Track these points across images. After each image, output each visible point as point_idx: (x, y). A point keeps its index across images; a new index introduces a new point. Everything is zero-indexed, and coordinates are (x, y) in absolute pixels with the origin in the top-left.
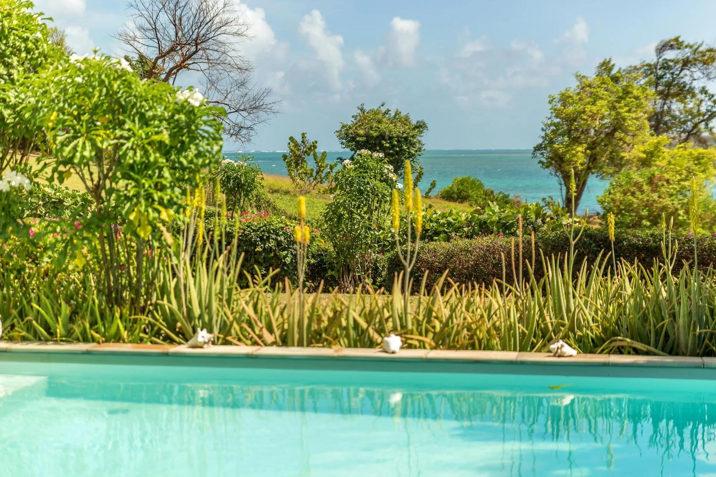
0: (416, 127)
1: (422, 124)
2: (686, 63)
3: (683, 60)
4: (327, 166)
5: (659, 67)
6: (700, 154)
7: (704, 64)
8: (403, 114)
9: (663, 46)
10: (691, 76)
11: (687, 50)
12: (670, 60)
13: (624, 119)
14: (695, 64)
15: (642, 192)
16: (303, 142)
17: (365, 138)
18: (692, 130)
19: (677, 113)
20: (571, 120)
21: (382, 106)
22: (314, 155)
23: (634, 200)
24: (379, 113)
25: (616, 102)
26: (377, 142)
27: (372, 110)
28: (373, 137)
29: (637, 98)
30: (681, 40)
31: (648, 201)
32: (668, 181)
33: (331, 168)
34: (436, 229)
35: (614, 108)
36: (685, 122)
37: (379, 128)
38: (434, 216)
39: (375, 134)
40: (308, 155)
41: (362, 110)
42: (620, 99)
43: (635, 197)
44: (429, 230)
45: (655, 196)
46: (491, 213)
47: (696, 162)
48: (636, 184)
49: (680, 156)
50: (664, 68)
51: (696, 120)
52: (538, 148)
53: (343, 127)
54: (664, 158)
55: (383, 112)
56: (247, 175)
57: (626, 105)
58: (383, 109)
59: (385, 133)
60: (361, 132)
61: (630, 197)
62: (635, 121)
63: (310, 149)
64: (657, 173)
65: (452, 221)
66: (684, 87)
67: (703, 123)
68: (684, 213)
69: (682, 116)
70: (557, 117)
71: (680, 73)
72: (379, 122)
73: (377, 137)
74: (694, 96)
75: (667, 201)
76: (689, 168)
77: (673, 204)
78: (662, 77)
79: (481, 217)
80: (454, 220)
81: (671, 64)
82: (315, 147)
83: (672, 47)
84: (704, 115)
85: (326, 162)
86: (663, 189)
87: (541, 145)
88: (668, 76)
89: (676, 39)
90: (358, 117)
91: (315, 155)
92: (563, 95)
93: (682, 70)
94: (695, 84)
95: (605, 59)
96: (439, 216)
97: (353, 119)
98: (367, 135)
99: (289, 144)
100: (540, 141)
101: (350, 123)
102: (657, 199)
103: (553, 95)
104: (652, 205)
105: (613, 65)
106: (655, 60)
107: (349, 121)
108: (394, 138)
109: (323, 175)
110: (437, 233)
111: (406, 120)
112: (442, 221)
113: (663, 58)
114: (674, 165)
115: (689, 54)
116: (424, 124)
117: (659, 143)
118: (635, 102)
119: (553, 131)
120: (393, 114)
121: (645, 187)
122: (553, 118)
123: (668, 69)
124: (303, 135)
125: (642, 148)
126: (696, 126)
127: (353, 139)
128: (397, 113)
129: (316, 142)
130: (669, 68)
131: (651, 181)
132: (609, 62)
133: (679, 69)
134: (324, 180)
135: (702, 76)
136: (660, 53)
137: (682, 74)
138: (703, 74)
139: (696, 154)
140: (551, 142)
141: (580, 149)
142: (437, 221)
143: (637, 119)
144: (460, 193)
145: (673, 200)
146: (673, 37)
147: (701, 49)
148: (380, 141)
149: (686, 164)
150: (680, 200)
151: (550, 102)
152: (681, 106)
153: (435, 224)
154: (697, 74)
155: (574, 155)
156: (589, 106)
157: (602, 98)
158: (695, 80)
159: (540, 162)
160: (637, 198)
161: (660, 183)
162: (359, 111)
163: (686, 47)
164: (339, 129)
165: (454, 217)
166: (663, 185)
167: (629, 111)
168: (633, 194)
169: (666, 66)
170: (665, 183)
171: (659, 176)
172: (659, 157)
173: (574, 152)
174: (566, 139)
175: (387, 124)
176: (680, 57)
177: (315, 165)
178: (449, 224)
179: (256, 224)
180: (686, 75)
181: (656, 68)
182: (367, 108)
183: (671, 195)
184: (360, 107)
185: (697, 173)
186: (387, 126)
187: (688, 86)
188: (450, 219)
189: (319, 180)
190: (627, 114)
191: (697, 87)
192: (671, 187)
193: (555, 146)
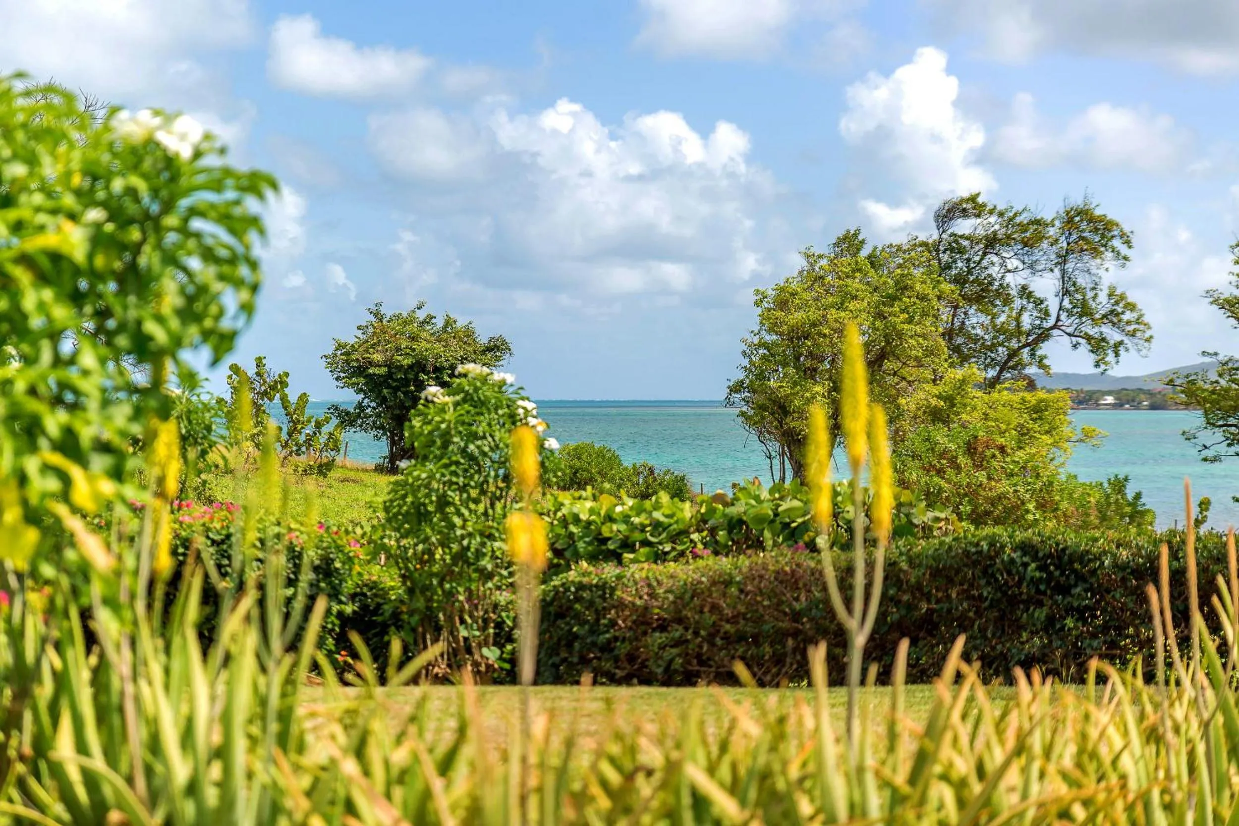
0: (489, 349)
1: (499, 343)
2: (991, 242)
3: (986, 237)
4: (309, 421)
5: (942, 248)
6: (1042, 401)
7: (1026, 245)
8: (461, 323)
9: (949, 211)
10: (1001, 265)
11: (993, 219)
12: (961, 237)
13: (900, 335)
14: (1008, 245)
15: (958, 468)
16: (258, 374)
17: (386, 369)
18: (1006, 362)
19: (979, 331)
20: (797, 336)
21: (419, 308)
22: (281, 399)
23: (943, 483)
24: (411, 322)
25: (884, 304)
26: (411, 376)
27: (398, 317)
28: (402, 366)
29: (923, 298)
30: (980, 200)
31: (969, 485)
32: (1002, 449)
33: (319, 425)
34: (627, 538)
35: (880, 316)
36: (992, 348)
37: (414, 350)
38: (619, 509)
39: (405, 362)
40: (271, 400)
41: (377, 315)
42: (892, 299)
43: (943, 478)
44: (609, 539)
45: (982, 476)
46: (753, 502)
47: (1034, 416)
48: (943, 454)
49: (1004, 406)
50: (952, 250)
51: (1014, 344)
52: (737, 388)
53: (340, 346)
54: (974, 408)
55: (421, 319)
56: (193, 416)
57: (903, 311)
58: (421, 315)
59: (427, 360)
60: (377, 357)
61: (936, 479)
62: (921, 340)
63: (273, 388)
64: (981, 433)
65: (662, 519)
66: (991, 284)
67: (1027, 350)
68: (1037, 508)
69: (986, 337)
70: (770, 331)
71: (982, 259)
72: (413, 338)
73: (411, 367)
74: (1007, 301)
75: (1004, 486)
76: (1022, 426)
77: (1016, 491)
78: (948, 267)
79: (731, 510)
80: (667, 516)
81: (966, 243)
82: (284, 384)
83: (965, 213)
84: (1028, 335)
85: (308, 412)
86: (995, 463)
87: (742, 382)
88: (960, 264)
89: (973, 199)
90: (371, 330)
91: (284, 399)
92: (782, 290)
93: (985, 254)
94: (1009, 278)
95: (848, 232)
96: (631, 508)
97: (359, 333)
98: (389, 364)
99: (230, 377)
100: (741, 375)
101: (352, 341)
102: (985, 481)
103: (762, 289)
104: (976, 493)
105: (863, 242)
106: (936, 236)
107: (351, 337)
108: (444, 368)
109: (302, 438)
110: (627, 545)
111: (469, 336)
112: (636, 520)
113: (949, 232)
114: (996, 420)
115: (997, 227)
116: (504, 342)
117: (963, 381)
118: (920, 304)
119: (763, 357)
120: (440, 323)
121: (962, 460)
122: (763, 333)
123: (959, 252)
124: (259, 362)
125: (935, 391)
126: (1013, 354)
127: (360, 371)
128: (448, 323)
129: (287, 375)
130: (961, 251)
131: (971, 449)
132: (856, 235)
133: (980, 253)
134: (304, 449)
135: (1021, 266)
136: (944, 223)
137: (985, 263)
138: (1024, 263)
139: (1034, 402)
140: (762, 376)
141: (818, 389)
142: (626, 519)
143: (924, 336)
144: (575, 473)
145: (1015, 485)
146: (966, 194)
147: (1018, 220)
148: (417, 375)
149: (1015, 419)
150: (1029, 484)
151: (757, 304)
152: (985, 319)
153: (623, 527)
154: (1013, 263)
155: (809, 401)
156: (833, 311)
157: (855, 298)
158: (1009, 271)
159: (743, 414)
160: (949, 482)
161: (988, 453)
162: (372, 318)
163: (991, 212)
164: (330, 351)
165: (668, 512)
166: (994, 456)
167: (910, 321)
168: (940, 472)
169: (955, 247)
170: (997, 453)
171: (985, 439)
172: (965, 405)
173: (808, 395)
174: (791, 370)
175: (428, 342)
176: (981, 232)
177: (285, 419)
178: (657, 526)
179: (218, 526)
180: (993, 264)
181: (937, 250)
182: (388, 312)
183: (1011, 475)
184: (373, 308)
185: (1037, 435)
186: (429, 346)
187: (997, 283)
188: (657, 515)
189: (294, 448)
190: (906, 326)
191: (1012, 285)
192: (1008, 459)
193: (772, 383)
